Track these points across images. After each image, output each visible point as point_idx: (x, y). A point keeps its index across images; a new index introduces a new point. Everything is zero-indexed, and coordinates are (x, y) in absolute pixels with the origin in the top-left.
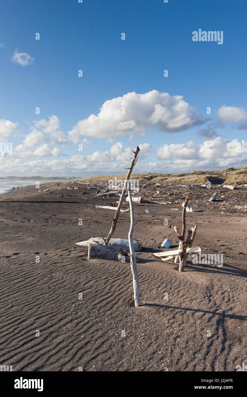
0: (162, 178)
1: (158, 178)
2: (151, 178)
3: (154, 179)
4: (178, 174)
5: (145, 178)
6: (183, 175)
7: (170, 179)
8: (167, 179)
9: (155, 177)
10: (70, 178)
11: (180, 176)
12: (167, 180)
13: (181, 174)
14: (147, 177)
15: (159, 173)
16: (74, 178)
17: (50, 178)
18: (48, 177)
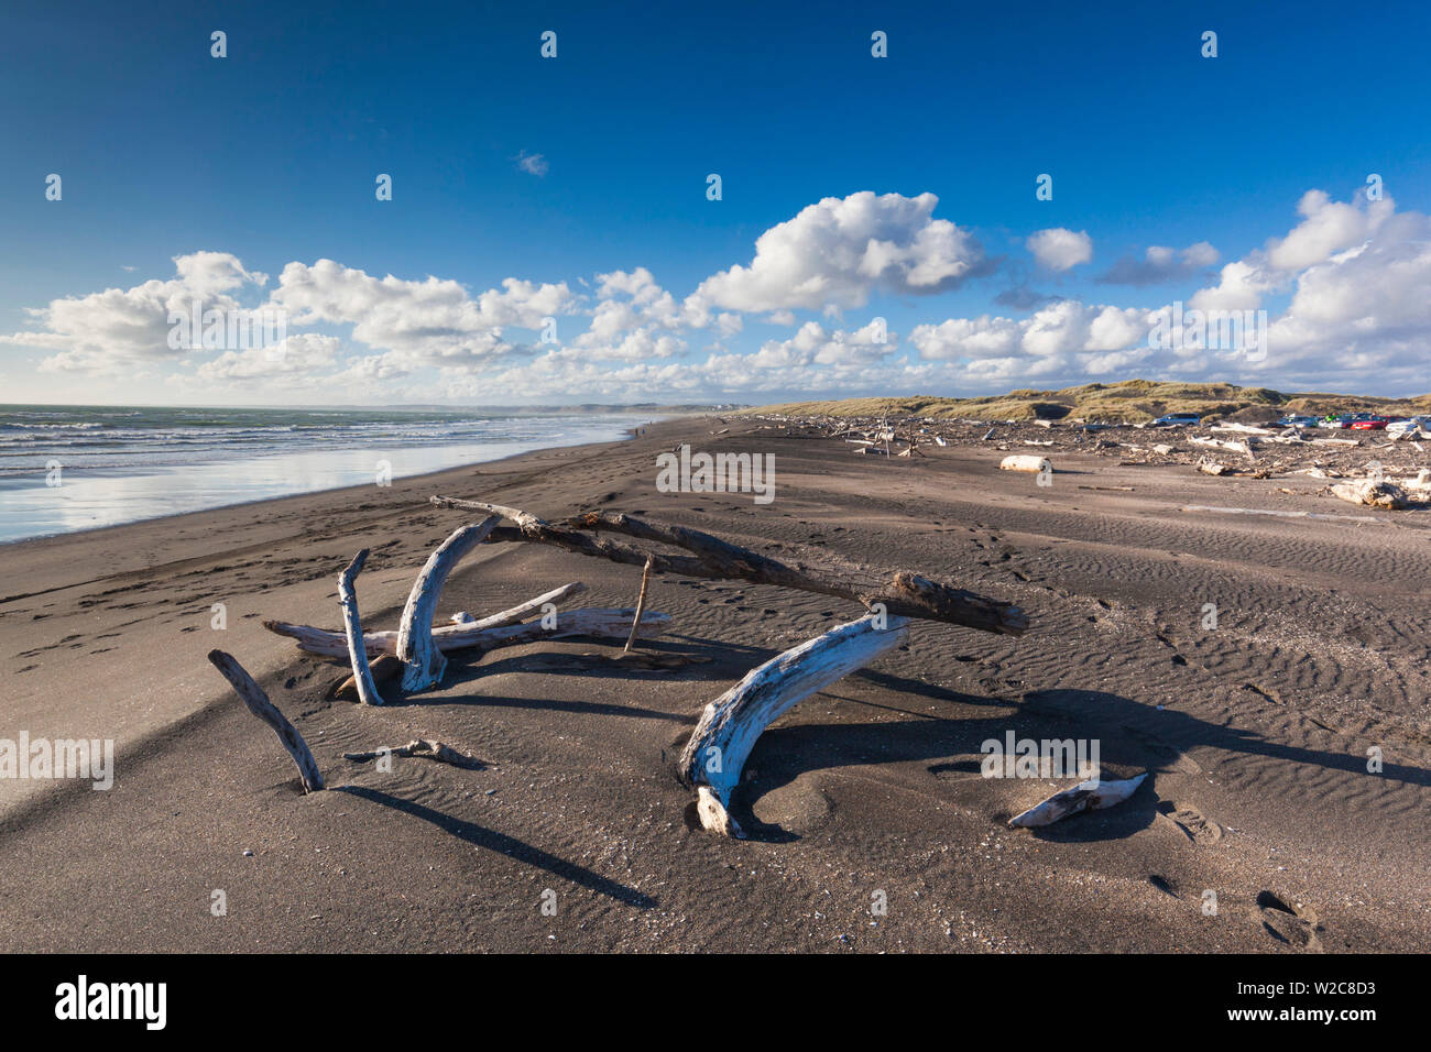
0: (943, 407)
1: (934, 408)
2: (920, 406)
3: (925, 410)
4: (977, 398)
5: (906, 408)
6: (987, 401)
7: (958, 409)
8: (952, 409)
9: (928, 404)
10: (724, 408)
11: (981, 402)
12: (951, 412)
13: (985, 397)
14: (910, 404)
15: (937, 396)
16: (735, 407)
17: (676, 408)
18: (674, 404)
